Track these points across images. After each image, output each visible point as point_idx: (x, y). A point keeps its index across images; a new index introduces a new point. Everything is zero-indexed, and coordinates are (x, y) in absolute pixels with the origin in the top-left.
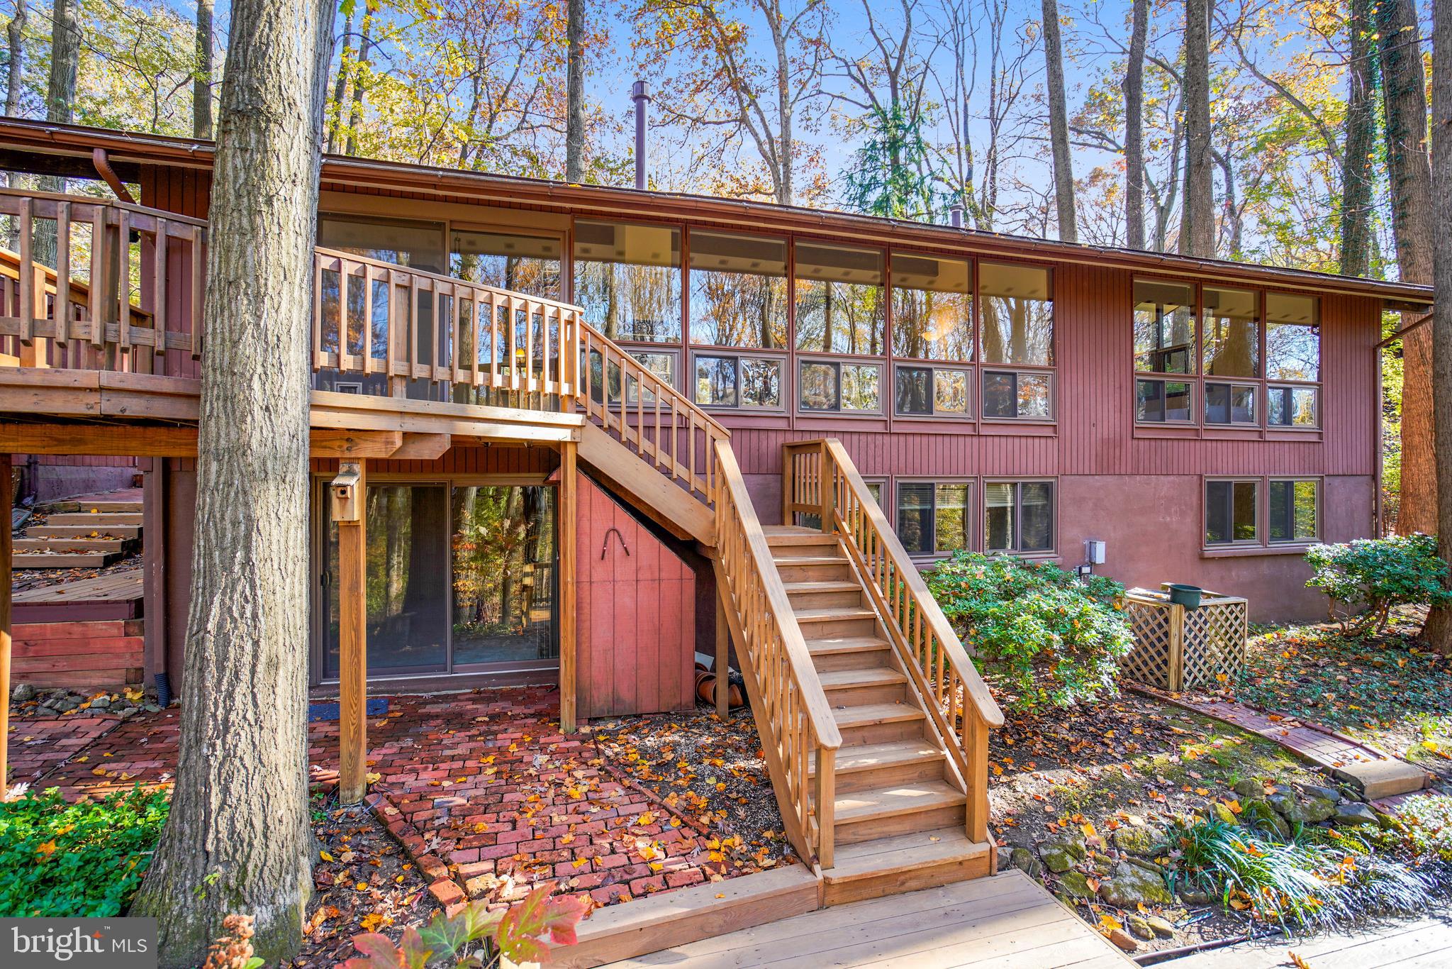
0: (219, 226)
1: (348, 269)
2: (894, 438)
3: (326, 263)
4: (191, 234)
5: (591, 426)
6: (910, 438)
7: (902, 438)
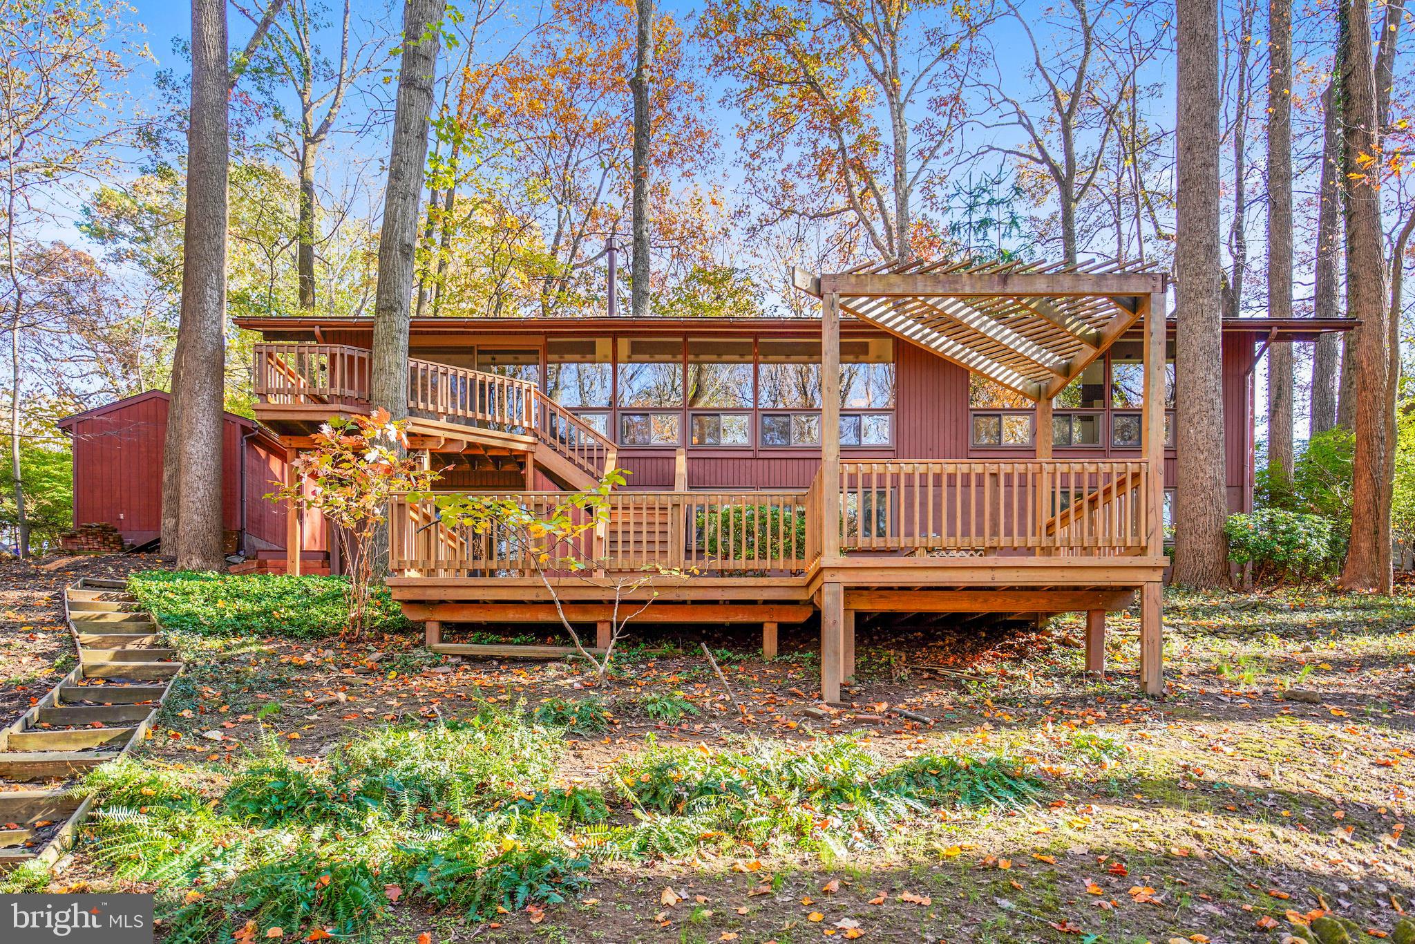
0: (376, 350)
1: (421, 366)
2: (760, 462)
3: (412, 364)
4: (366, 355)
5: (541, 443)
6: (772, 462)
7: (766, 462)
